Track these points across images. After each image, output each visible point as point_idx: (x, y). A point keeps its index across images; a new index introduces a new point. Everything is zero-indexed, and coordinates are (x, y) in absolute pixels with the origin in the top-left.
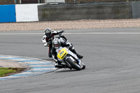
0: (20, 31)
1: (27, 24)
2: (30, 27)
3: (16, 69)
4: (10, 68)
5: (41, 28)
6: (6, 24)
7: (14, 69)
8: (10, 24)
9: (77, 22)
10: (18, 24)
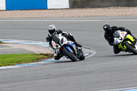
0: (51, 18)
3: (47, 55)
4: (41, 54)
5: (71, 15)
6: (38, 11)
7: (45, 55)
8: (42, 11)
9: (106, 9)
10: (50, 11)
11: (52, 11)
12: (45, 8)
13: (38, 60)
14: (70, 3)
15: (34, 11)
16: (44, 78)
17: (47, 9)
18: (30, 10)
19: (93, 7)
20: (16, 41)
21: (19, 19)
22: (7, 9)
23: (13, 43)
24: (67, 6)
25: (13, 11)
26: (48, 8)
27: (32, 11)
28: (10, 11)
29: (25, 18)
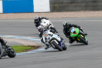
3: (33, 46)
4: (29, 46)
6: (27, 14)
7: (32, 47)
9: (78, 13)
11: (37, 14)
12: (32, 11)
13: (27, 50)
14: (50, 8)
15: (24, 14)
16: (31, 64)
17: (33, 12)
18: (21, 13)
19: (68, 11)
20: (10, 36)
21: (12, 19)
22: (4, 12)
23: (8, 38)
24: (48, 10)
25: (8, 14)
26: (35, 11)
27: (22, 14)
29: (17, 19)
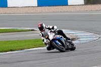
0: (71, 12)
1: (76, 7)
2: (78, 8)
5: (86, 9)
6: (61, 7)
8: (64, 7)
10: (70, 7)
21: (47, 13)
22: (39, 6)
25: (43, 7)
26: (69, 4)
27: (56, 7)
28: (41, 7)
29: (51, 12)
